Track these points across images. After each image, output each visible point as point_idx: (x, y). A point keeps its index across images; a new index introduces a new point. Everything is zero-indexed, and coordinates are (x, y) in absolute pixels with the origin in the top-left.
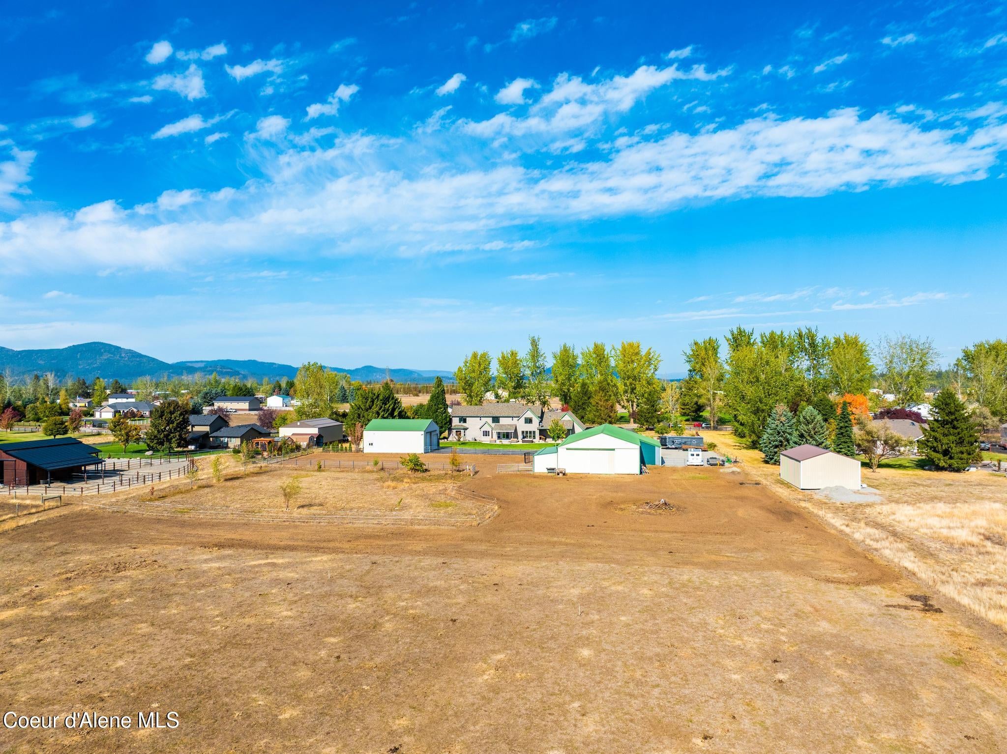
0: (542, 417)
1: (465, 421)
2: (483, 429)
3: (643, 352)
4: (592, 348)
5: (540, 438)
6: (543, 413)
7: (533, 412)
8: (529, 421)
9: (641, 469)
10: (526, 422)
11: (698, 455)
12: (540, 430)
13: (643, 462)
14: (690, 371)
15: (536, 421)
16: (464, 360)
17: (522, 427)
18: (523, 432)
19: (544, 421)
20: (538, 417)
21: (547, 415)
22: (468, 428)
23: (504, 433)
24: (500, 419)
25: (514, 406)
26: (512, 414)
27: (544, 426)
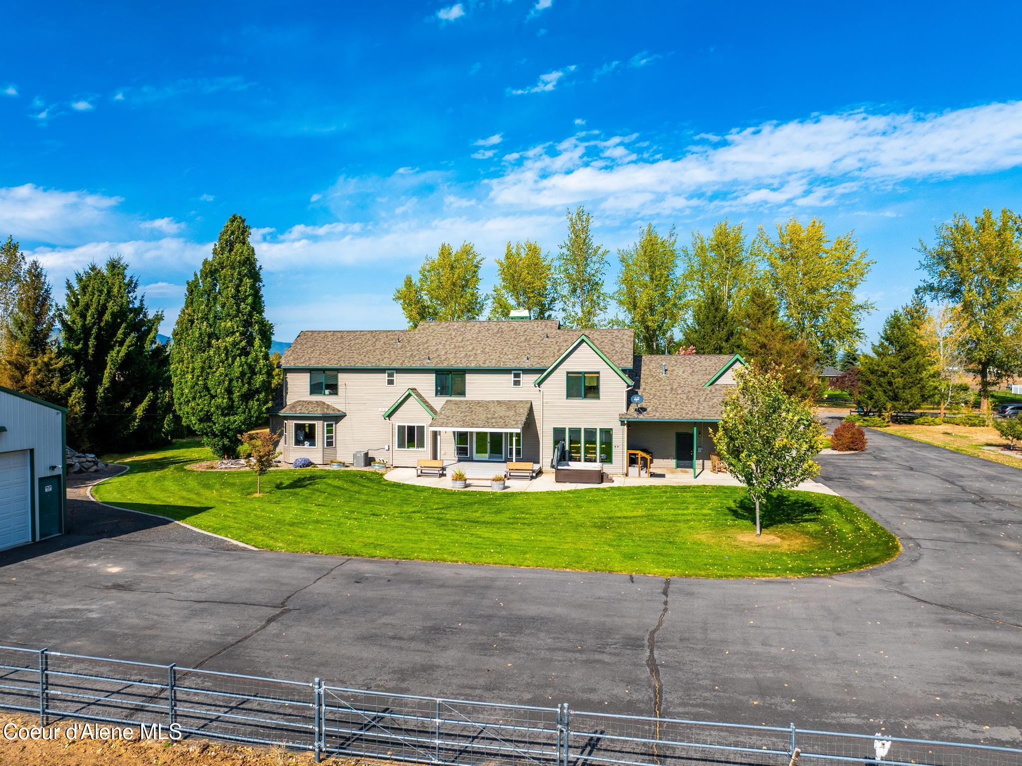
0: (634, 373)
1: (333, 388)
2: (398, 421)
5: (632, 461)
6: (637, 360)
7: (599, 351)
8: (585, 386)
10: (572, 393)
12: (632, 427)
15: (614, 386)
17: (555, 409)
18: (559, 434)
19: (645, 389)
20: (624, 371)
21: (653, 364)
22: (343, 416)
23: (481, 436)
24: (468, 377)
25: (525, 331)
26: (517, 358)
27: (649, 410)
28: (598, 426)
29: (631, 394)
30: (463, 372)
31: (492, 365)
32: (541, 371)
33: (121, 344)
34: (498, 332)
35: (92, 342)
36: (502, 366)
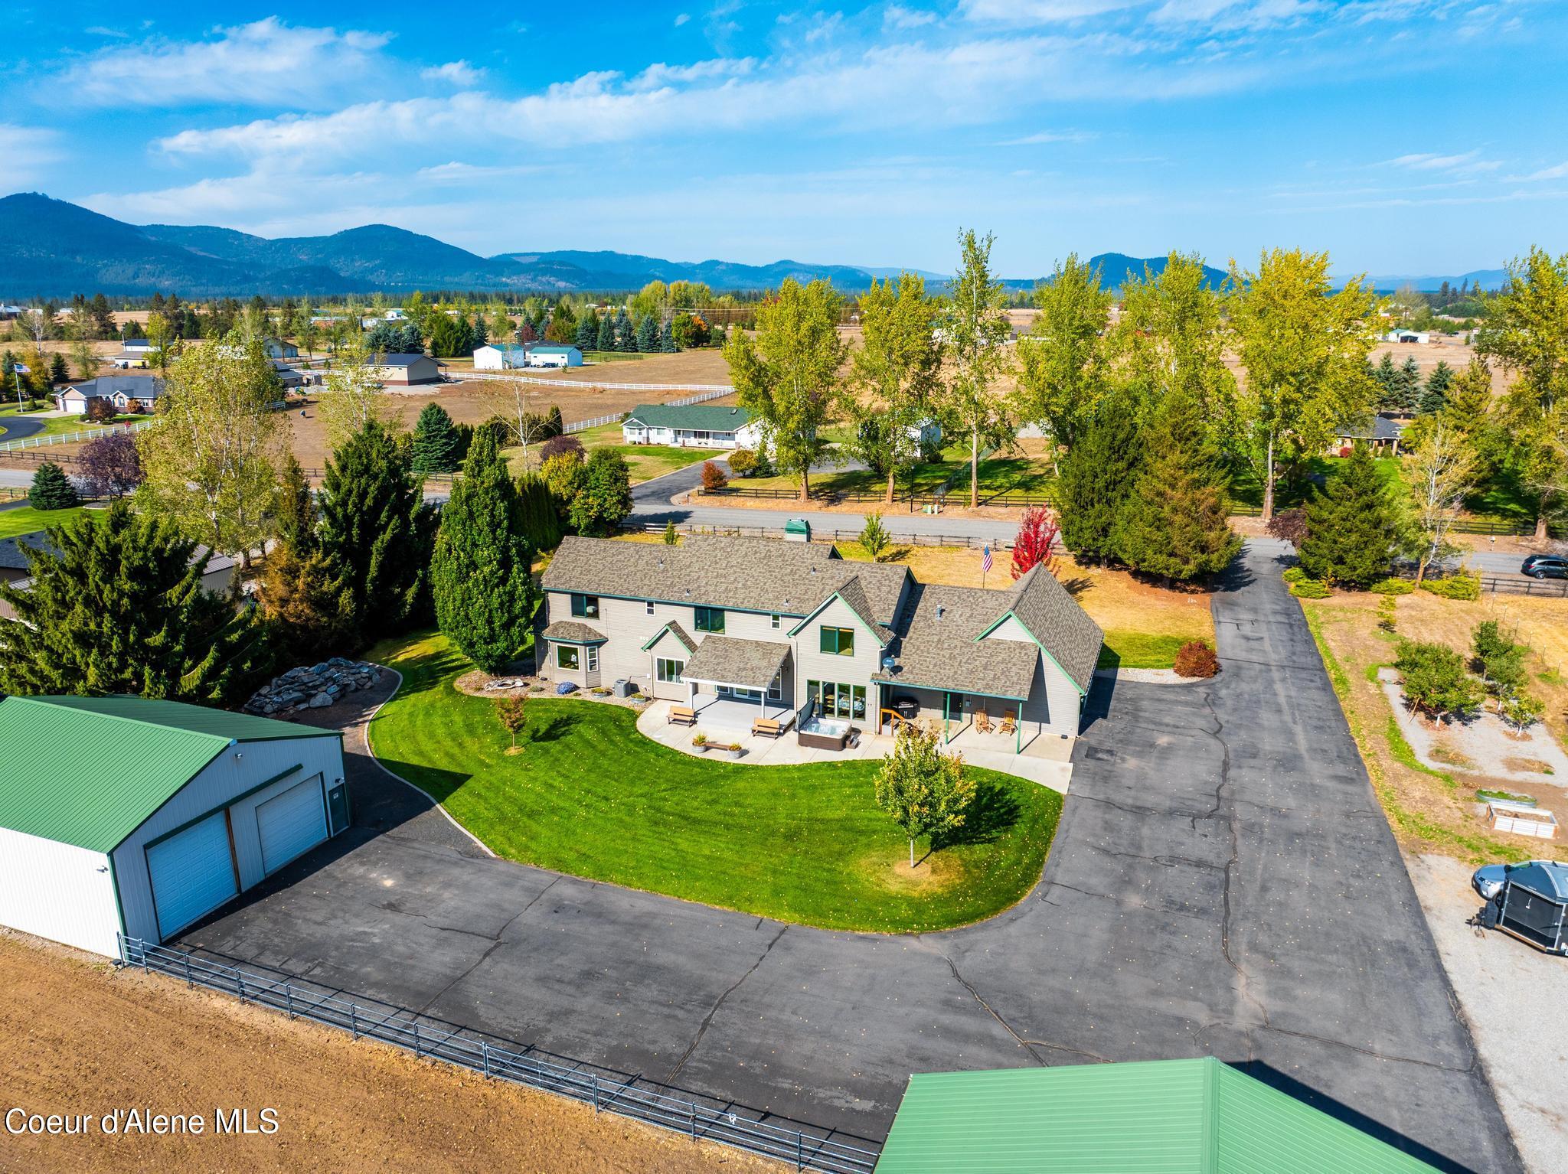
0: (901, 625)
1: (595, 613)
2: (656, 653)
5: (886, 719)
6: (917, 592)
8: (838, 641)
10: (825, 646)
15: (869, 644)
17: (812, 661)
18: (813, 687)
19: (911, 638)
20: (882, 626)
21: (933, 600)
22: (606, 641)
24: (726, 613)
25: (793, 559)
26: (777, 598)
27: (905, 669)
30: (723, 610)
31: (750, 606)
32: (800, 617)
33: (384, 528)
34: (765, 557)
35: (355, 531)
36: (762, 607)
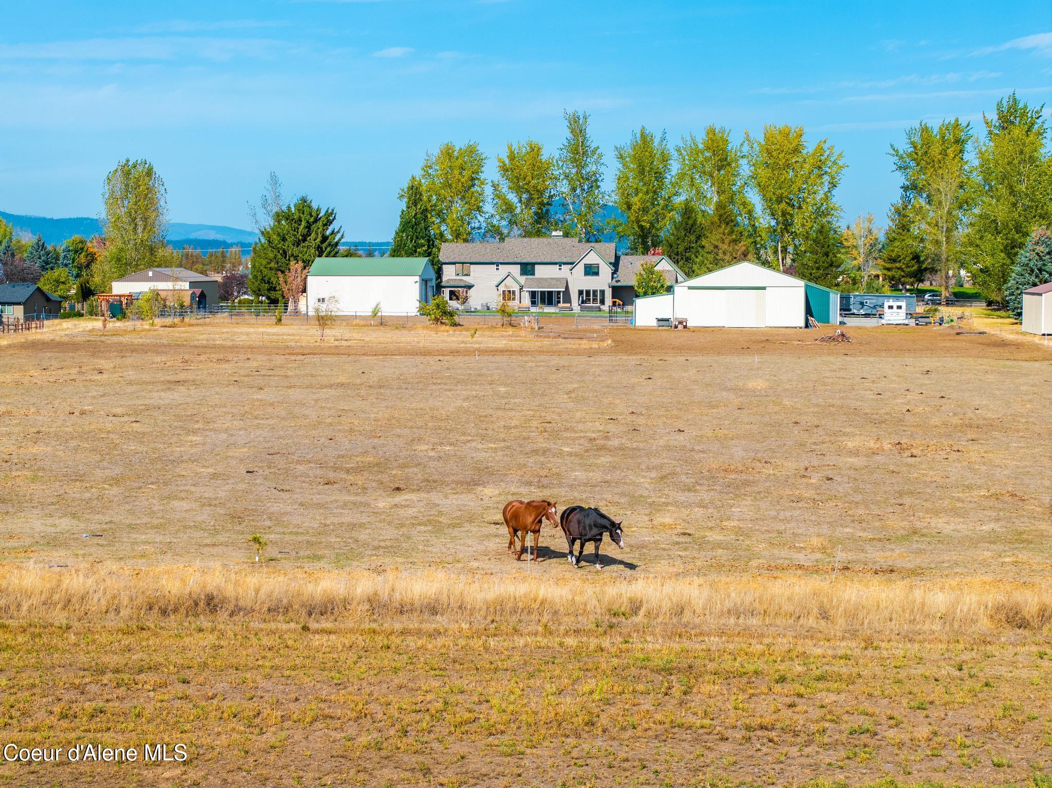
0: (616, 264)
2: (502, 288)
3: (809, 147)
4: (701, 139)
5: (614, 304)
6: (617, 258)
7: (599, 254)
8: (591, 270)
9: (807, 321)
11: (899, 307)
12: (614, 289)
13: (809, 311)
14: (905, 188)
15: (606, 271)
16: (422, 163)
17: (578, 281)
19: (620, 272)
20: (610, 263)
21: (625, 261)
22: (473, 286)
23: (543, 293)
24: (537, 267)
26: (560, 257)
27: (621, 281)
28: (599, 288)
29: (613, 274)
30: (533, 264)
31: (548, 260)
32: (572, 263)
34: (548, 244)
36: (553, 261)
